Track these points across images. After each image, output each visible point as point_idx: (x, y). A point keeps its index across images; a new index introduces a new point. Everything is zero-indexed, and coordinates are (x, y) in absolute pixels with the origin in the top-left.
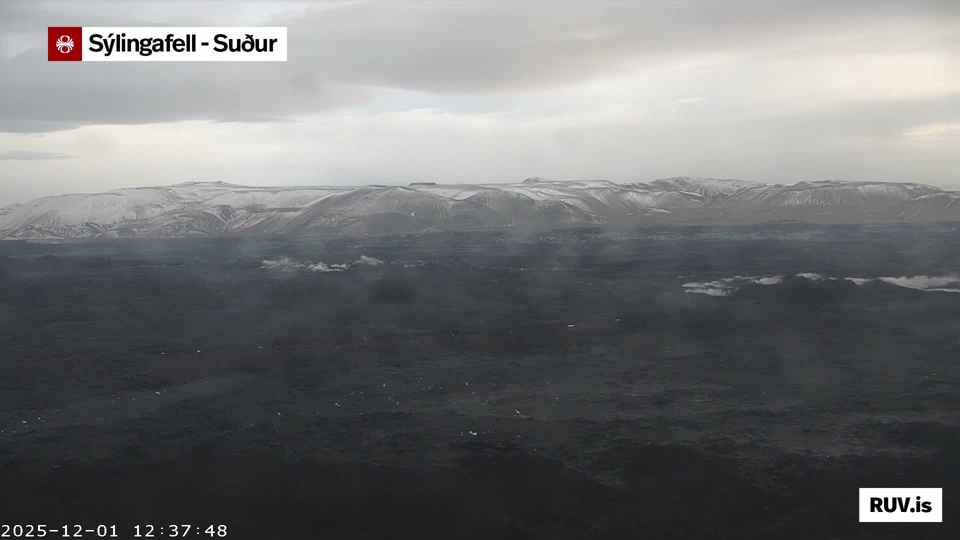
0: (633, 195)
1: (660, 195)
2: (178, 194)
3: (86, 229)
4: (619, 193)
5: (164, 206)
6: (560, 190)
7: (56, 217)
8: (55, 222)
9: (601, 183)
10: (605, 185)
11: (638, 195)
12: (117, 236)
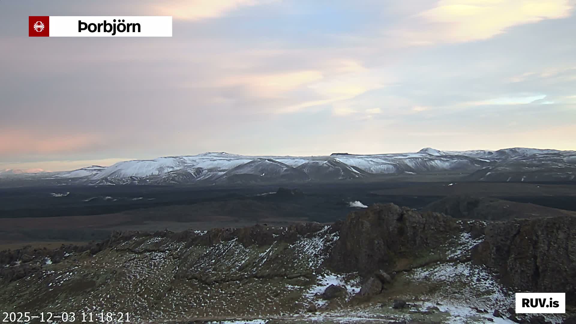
0: (438, 162)
1: (456, 161)
2: (186, 161)
3: (129, 179)
4: (427, 161)
5: (175, 167)
6: (385, 159)
7: (120, 173)
8: (118, 176)
9: (420, 154)
10: (422, 156)
11: (441, 162)
12: (137, 183)
